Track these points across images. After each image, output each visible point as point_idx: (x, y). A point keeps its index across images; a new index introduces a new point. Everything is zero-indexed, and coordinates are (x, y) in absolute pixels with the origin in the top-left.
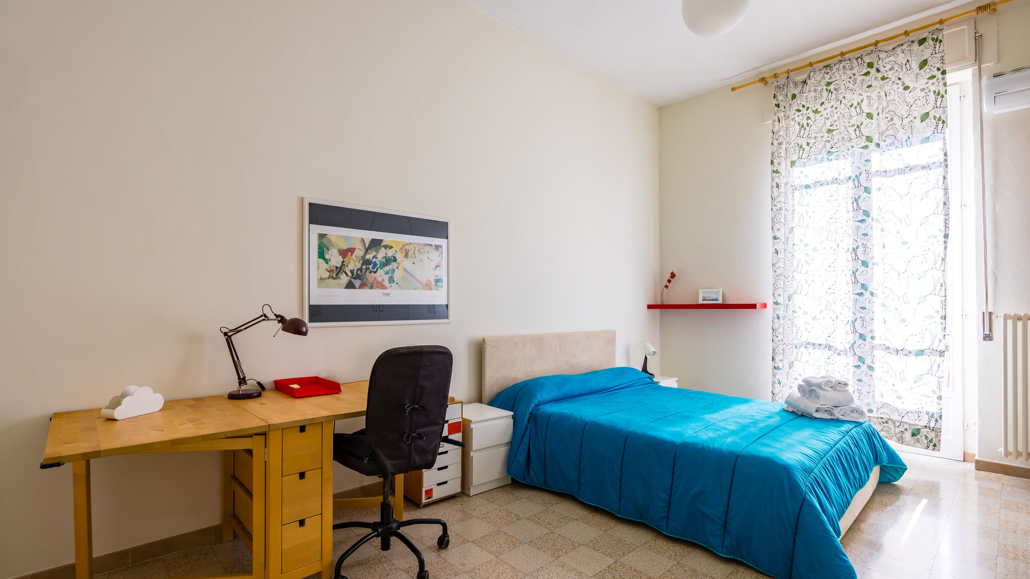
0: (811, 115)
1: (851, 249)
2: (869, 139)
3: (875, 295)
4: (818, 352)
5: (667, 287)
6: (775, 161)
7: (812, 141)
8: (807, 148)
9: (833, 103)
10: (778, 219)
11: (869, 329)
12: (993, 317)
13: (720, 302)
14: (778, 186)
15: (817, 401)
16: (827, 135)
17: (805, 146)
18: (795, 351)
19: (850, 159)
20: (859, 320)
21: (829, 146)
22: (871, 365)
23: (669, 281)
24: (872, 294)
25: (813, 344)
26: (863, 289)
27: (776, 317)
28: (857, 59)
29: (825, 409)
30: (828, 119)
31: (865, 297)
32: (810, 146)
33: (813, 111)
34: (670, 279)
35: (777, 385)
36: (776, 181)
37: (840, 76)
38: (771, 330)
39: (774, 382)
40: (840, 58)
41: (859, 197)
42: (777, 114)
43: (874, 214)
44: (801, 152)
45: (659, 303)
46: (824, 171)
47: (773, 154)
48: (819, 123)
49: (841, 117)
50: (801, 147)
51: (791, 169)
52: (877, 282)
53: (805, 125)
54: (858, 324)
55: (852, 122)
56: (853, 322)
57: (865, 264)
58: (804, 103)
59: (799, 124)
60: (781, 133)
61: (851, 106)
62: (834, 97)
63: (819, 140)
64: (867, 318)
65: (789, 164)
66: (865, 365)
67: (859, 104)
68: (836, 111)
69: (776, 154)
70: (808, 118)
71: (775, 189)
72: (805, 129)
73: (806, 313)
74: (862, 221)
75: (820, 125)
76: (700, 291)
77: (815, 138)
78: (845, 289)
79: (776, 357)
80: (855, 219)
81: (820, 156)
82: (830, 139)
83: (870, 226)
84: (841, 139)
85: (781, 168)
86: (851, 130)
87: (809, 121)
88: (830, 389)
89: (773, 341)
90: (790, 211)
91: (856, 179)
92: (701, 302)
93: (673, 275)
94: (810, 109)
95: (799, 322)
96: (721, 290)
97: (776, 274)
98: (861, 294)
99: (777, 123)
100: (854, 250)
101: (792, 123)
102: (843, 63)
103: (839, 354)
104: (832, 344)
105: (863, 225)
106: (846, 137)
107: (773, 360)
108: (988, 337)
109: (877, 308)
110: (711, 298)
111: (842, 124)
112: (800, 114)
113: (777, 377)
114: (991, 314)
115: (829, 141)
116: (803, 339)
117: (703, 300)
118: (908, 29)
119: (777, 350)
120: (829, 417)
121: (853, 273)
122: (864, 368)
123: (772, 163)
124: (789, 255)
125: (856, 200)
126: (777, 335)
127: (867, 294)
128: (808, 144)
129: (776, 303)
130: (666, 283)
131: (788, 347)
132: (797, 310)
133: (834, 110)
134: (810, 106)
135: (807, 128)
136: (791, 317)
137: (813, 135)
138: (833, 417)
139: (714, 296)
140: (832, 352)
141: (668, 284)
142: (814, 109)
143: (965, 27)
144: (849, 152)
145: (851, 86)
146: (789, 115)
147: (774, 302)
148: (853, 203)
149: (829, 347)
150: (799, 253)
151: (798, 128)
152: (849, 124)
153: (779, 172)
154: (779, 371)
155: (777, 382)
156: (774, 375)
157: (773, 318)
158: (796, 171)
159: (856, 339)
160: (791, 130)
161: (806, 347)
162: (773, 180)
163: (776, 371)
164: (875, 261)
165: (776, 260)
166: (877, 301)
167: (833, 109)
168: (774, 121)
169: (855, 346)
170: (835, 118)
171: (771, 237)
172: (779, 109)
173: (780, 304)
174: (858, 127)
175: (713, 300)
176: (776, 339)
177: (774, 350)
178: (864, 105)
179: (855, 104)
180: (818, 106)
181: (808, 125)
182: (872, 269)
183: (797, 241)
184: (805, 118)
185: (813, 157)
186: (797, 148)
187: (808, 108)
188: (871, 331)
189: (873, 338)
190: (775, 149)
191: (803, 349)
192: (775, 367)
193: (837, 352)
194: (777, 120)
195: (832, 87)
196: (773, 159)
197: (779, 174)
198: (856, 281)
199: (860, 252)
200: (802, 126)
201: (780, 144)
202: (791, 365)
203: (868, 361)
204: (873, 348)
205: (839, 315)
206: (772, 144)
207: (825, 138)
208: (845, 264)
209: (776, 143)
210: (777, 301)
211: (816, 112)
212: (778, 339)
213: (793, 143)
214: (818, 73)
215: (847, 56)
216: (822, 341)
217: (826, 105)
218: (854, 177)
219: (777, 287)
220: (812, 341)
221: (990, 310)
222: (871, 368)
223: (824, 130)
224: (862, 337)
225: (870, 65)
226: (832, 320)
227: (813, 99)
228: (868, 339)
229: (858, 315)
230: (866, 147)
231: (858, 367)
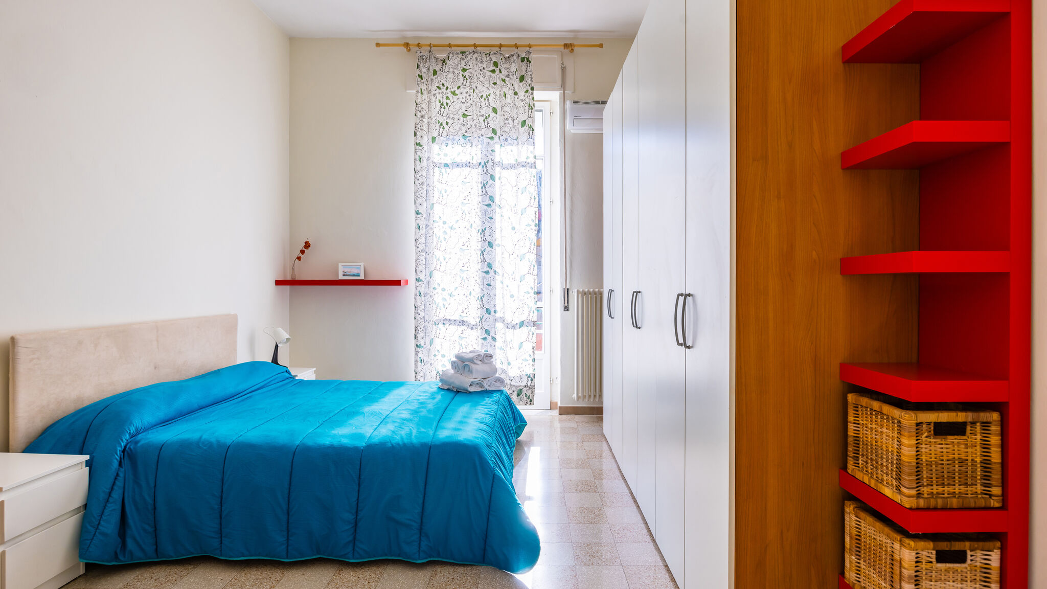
0: (450, 95)
1: (480, 231)
2: (494, 131)
3: (497, 273)
4: (453, 328)
5: (299, 258)
6: (418, 133)
7: (450, 121)
8: (446, 127)
9: (467, 89)
10: (420, 193)
11: (492, 304)
12: (570, 292)
13: (362, 277)
14: (420, 160)
15: (471, 375)
16: (462, 119)
17: (444, 124)
18: (435, 327)
19: (480, 146)
20: (486, 296)
21: (464, 129)
22: (494, 336)
23: (302, 252)
24: (495, 272)
25: (450, 320)
26: (488, 268)
27: (418, 294)
28: (486, 55)
29: (477, 383)
30: (463, 103)
31: (490, 275)
32: (449, 125)
33: (451, 92)
34: (304, 249)
35: (419, 364)
36: (419, 154)
37: (474, 65)
38: (414, 308)
39: (416, 361)
40: (473, 48)
41: (487, 183)
42: (420, 85)
43: (497, 200)
44: (441, 129)
45: (289, 278)
46: (460, 153)
47: (416, 125)
48: (456, 106)
49: (474, 104)
50: (441, 124)
51: (432, 145)
52: (499, 262)
53: (445, 104)
54: (485, 299)
55: (483, 112)
56: (481, 298)
57: (490, 245)
58: (443, 82)
59: (440, 102)
60: (424, 106)
61: (482, 97)
62: (468, 84)
63: (456, 121)
64: (491, 294)
65: (431, 139)
66: (490, 337)
67: (487, 97)
68: (469, 98)
69: (419, 126)
70: (447, 98)
71: (418, 162)
72: (444, 108)
73: (443, 290)
74: (489, 205)
75: (457, 107)
76: (340, 265)
77: (453, 119)
78: (475, 267)
79: (418, 335)
80: (484, 203)
81: (457, 138)
82: (464, 123)
83: (494, 211)
84: (473, 126)
85: (424, 141)
86: (482, 119)
87: (448, 101)
88: (480, 363)
89: (415, 318)
90: (432, 187)
91: (484, 166)
92: (341, 277)
93: (307, 245)
94: (449, 90)
95: (438, 299)
96: (362, 265)
97: (419, 249)
98: (487, 272)
99: (419, 95)
100: (483, 231)
101: (433, 98)
102: (476, 55)
103: (472, 329)
104: (465, 319)
105: (489, 209)
106: (477, 124)
107: (415, 338)
108: (566, 309)
109: (498, 285)
110: (352, 273)
111: (475, 112)
112: (440, 91)
113: (420, 355)
114: (568, 290)
115: (464, 125)
116: (441, 316)
117: (344, 275)
118: (519, 43)
119: (419, 328)
120: (479, 389)
121: (482, 252)
122: (489, 339)
123: (415, 135)
124: (431, 232)
125: (484, 185)
126: (419, 312)
127: (492, 272)
128: (447, 123)
129: (418, 280)
130: (298, 253)
131: (430, 324)
132: (437, 286)
133: (468, 97)
134: (449, 86)
135: (447, 108)
136: (431, 294)
137: (452, 116)
138: (483, 389)
139: (355, 271)
140: (465, 327)
141: (301, 255)
142: (452, 90)
143: (556, 56)
144: (480, 140)
145: (482, 79)
146: (430, 90)
147: (416, 279)
148: (482, 188)
149: (462, 323)
150: (438, 229)
151: (438, 105)
152: (480, 114)
153: (421, 146)
154: (421, 349)
155: (419, 360)
156: (416, 354)
157: (416, 295)
158: (435, 147)
159: (484, 314)
160: (433, 105)
161: (443, 323)
162: (416, 152)
163: (418, 349)
164: (497, 242)
165: (418, 236)
166: (498, 278)
167: (468, 95)
168: (417, 91)
169: (483, 320)
170: (469, 104)
171: (414, 212)
172: (422, 81)
173: (422, 280)
174: (486, 118)
175: (354, 275)
176: (418, 317)
177: (416, 328)
178: (491, 98)
179: (484, 96)
180: (456, 89)
181: (447, 104)
182: (495, 249)
183: (436, 218)
184: (445, 97)
185: (451, 137)
186: (437, 125)
187: (447, 88)
188: (495, 306)
189: (495, 312)
190: (418, 121)
191: (441, 326)
192: (417, 345)
193: (470, 326)
194: (420, 91)
195: (467, 74)
196: (416, 131)
197: (422, 148)
198: (484, 261)
199: (487, 233)
200: (442, 104)
201: (423, 117)
202: (431, 343)
203: (492, 334)
204: (496, 320)
205: (472, 292)
206: (415, 115)
207: (461, 122)
208: (475, 244)
209: (419, 114)
210: (419, 278)
211: (454, 93)
212: (420, 316)
213: (433, 120)
214: (456, 56)
215: (478, 49)
216: (458, 318)
217: (462, 90)
218: (483, 163)
219: (419, 263)
220: (448, 318)
221: (568, 287)
222: (494, 339)
223: (460, 113)
224: (488, 311)
225: (496, 64)
226: (465, 296)
227: (452, 80)
228: (492, 313)
229: (485, 291)
230: (491, 138)
231: (485, 339)
